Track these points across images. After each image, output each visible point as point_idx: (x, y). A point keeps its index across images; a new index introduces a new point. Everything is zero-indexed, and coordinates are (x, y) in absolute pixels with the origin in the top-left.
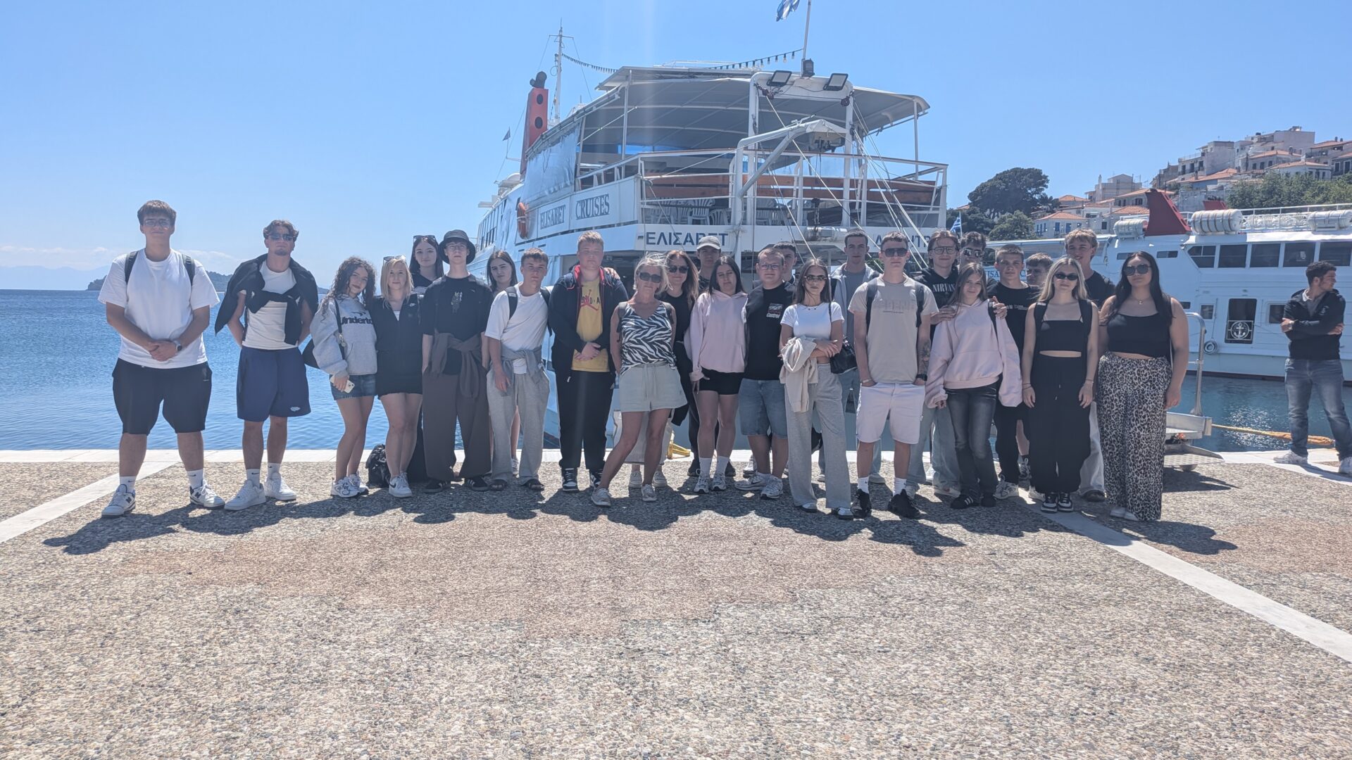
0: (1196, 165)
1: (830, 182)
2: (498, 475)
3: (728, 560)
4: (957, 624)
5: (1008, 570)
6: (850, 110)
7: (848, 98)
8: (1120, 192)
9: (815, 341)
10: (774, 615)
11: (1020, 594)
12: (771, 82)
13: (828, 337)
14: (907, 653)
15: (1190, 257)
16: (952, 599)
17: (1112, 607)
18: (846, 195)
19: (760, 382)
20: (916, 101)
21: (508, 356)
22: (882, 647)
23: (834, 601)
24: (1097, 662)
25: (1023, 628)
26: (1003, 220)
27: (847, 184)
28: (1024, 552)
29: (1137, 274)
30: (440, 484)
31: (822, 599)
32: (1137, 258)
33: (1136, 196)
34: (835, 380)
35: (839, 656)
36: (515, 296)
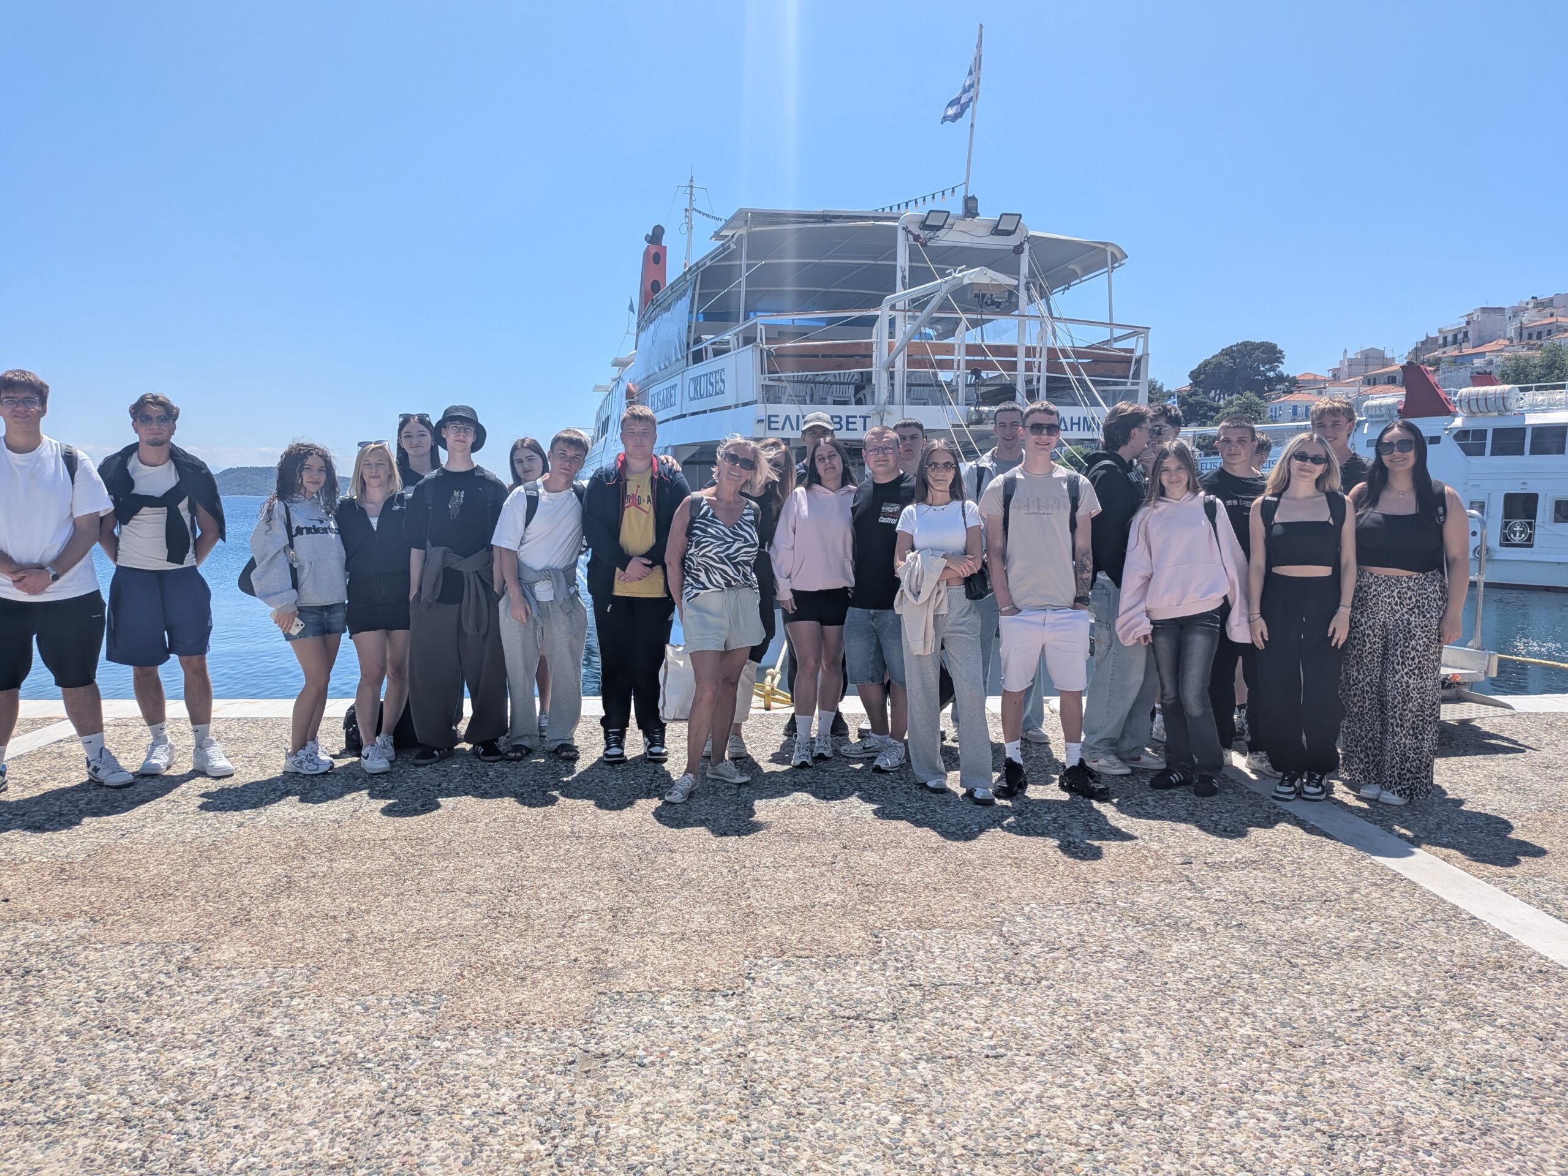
0: (1460, 336)
1: (997, 350)
2: (520, 738)
3: (797, 876)
4: (1119, 998)
5: (1208, 892)
6: (1025, 259)
7: (1022, 244)
8: (1370, 368)
9: (944, 557)
10: (837, 981)
11: (1223, 937)
12: (924, 226)
13: (962, 550)
14: (1031, 1059)
15: (1455, 443)
16: (1118, 948)
17: (1362, 961)
18: (1021, 366)
19: (872, 611)
20: (1109, 249)
21: (528, 577)
22: (994, 1047)
23: (937, 951)
24: (1337, 1075)
25: (1223, 1004)
26: (1230, 403)
27: (1021, 353)
28: (1233, 859)
29: (1396, 453)
30: (436, 752)
31: (918, 949)
32: (1396, 430)
33: (1388, 372)
34: (970, 609)
35: (922, 1065)
36: (535, 494)
